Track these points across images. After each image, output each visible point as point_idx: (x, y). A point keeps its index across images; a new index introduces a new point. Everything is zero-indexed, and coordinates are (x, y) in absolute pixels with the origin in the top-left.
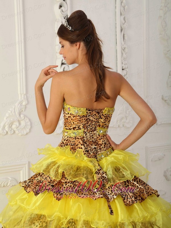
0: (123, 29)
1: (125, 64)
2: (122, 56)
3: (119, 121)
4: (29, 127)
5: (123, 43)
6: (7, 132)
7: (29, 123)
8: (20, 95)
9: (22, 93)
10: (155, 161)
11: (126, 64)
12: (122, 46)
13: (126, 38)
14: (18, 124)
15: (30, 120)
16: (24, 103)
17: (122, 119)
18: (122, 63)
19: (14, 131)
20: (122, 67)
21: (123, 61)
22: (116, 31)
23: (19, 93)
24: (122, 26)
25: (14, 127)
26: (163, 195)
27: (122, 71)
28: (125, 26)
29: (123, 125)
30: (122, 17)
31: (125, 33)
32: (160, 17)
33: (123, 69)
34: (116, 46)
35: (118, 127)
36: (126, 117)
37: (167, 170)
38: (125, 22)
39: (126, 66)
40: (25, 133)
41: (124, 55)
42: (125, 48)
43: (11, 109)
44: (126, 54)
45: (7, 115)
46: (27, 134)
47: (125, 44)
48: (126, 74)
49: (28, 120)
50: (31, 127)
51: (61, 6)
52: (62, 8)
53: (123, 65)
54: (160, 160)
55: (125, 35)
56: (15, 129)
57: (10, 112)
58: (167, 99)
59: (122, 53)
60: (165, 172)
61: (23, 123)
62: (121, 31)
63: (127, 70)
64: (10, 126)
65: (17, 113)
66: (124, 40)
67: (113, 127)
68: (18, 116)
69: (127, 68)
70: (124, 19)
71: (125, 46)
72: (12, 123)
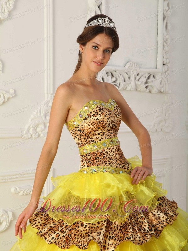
0: (166, 17)
1: (166, 59)
2: (163, 49)
3: (156, 125)
5: (165, 34)
6: (32, 136)
8: (46, 95)
9: (49, 92)
11: (168, 58)
12: (164, 37)
13: (169, 27)
14: (43, 127)
17: (160, 122)
18: (163, 57)
19: (39, 134)
20: (163, 62)
21: (164, 54)
22: (158, 19)
23: (46, 92)
24: (165, 14)
25: (39, 129)
27: (163, 67)
28: (168, 13)
29: (161, 129)
30: (166, 3)
31: (168, 22)
33: (163, 65)
34: (157, 36)
35: (155, 131)
36: (165, 120)
38: (169, 8)
39: (168, 61)
41: (166, 48)
42: (167, 39)
43: (36, 111)
44: (168, 47)
45: (32, 117)
47: (167, 34)
48: (167, 69)
53: (164, 59)
55: (169, 25)
56: (40, 133)
57: (35, 113)
59: (164, 46)
62: (164, 19)
63: (169, 65)
64: (35, 130)
65: (43, 115)
66: (167, 30)
68: (44, 118)
69: (169, 62)
70: (168, 5)
71: (167, 37)
72: (37, 126)
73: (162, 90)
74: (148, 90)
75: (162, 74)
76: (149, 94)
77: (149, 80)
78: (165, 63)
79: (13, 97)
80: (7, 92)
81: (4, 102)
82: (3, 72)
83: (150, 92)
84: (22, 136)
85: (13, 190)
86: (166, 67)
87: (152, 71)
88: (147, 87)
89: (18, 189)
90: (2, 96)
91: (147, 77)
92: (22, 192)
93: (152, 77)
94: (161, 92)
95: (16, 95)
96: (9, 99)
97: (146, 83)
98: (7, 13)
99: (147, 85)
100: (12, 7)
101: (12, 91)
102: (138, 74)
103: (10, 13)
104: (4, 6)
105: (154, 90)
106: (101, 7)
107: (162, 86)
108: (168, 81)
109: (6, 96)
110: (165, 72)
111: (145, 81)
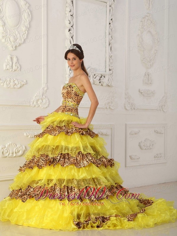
0: (111, 44)
2: (109, 61)
3: (106, 105)
4: (48, 103)
5: (110, 53)
6: (35, 106)
7: (48, 101)
8: (43, 84)
9: (44, 82)
10: (132, 134)
11: (112, 66)
12: (110, 55)
13: (112, 49)
14: (41, 101)
15: (48, 99)
16: (45, 89)
17: (109, 103)
19: (39, 105)
20: (110, 68)
21: (110, 64)
22: (106, 45)
24: (110, 42)
25: (39, 102)
26: (138, 159)
27: (109, 71)
28: (112, 41)
29: (109, 107)
30: (110, 36)
31: (112, 46)
32: (138, 35)
34: (106, 54)
35: (105, 108)
36: (112, 102)
37: (141, 142)
38: (112, 39)
39: (112, 68)
40: (45, 107)
41: (111, 61)
42: (112, 56)
43: (37, 92)
45: (35, 95)
46: (46, 107)
47: (111, 53)
48: (112, 73)
49: (47, 99)
50: (49, 104)
51: (70, 30)
52: (71, 31)
53: (110, 67)
54: (135, 134)
55: (112, 48)
57: (37, 93)
58: (143, 92)
60: (139, 143)
61: (44, 101)
62: (109, 45)
63: (113, 70)
64: (37, 102)
65: (41, 95)
67: (102, 108)
69: (113, 69)
70: (112, 37)
71: (112, 54)
72: (38, 100)
73: (109, 85)
74: (101, 84)
75: (109, 75)
76: (102, 86)
77: (101, 79)
78: (110, 69)
79: (25, 84)
80: (23, 81)
81: (21, 87)
82: (20, 71)
83: (102, 85)
84: (30, 105)
85: (25, 134)
86: (111, 71)
87: (103, 73)
88: (100, 82)
89: (28, 134)
90: (20, 83)
91: (100, 77)
92: (30, 136)
93: (103, 77)
94: (108, 86)
95: (27, 83)
96: (23, 85)
97: (100, 80)
98: (23, 40)
99: (100, 81)
100: (26, 37)
101: (25, 81)
102: (95, 75)
103: (24, 40)
104: (21, 37)
105: (105, 84)
106: (73, 37)
107: (109, 82)
108: (112, 80)
109: (22, 84)
110: (111, 74)
111: (99, 79)
